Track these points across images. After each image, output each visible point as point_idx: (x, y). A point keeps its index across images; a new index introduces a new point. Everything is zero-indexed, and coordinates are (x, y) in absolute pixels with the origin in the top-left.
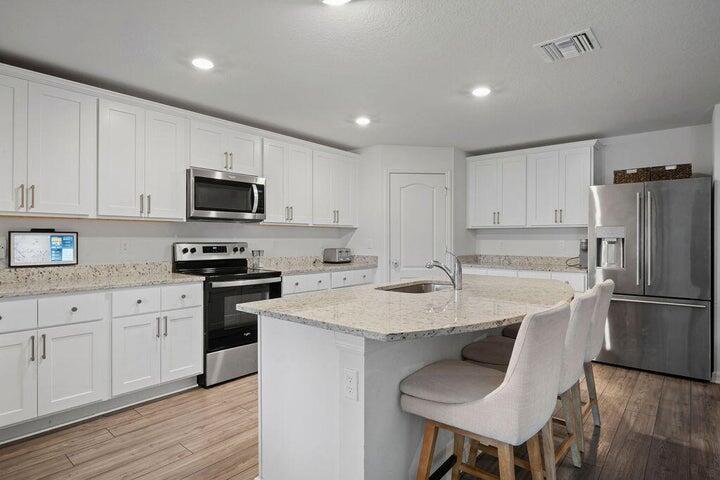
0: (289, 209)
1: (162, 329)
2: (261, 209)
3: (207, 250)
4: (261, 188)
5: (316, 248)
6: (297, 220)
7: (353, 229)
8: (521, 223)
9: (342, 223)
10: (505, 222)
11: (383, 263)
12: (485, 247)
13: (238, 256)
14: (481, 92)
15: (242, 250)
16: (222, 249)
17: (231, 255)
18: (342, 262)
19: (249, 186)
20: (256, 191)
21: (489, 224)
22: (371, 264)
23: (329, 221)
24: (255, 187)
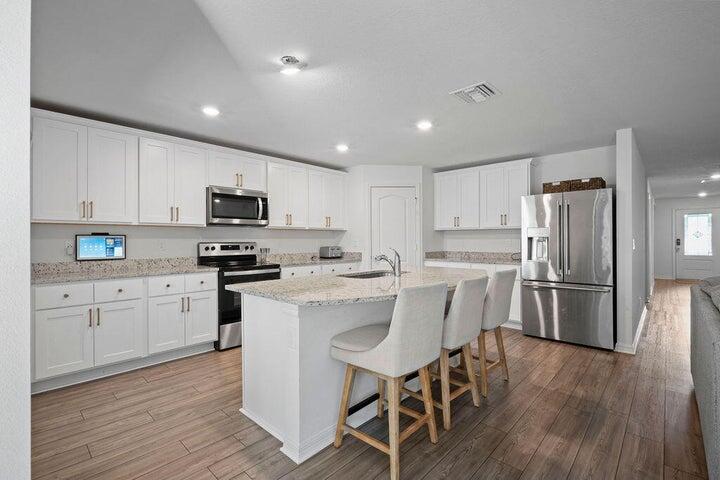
0: (289, 217)
1: (186, 306)
2: (265, 216)
3: (223, 248)
4: (265, 200)
5: (313, 247)
6: (296, 224)
7: (343, 232)
8: (477, 227)
9: (333, 226)
10: (464, 225)
11: (366, 257)
12: (450, 245)
13: (249, 252)
14: (425, 126)
15: (252, 248)
16: (236, 248)
17: (243, 252)
18: (334, 258)
19: (255, 199)
20: (260, 203)
21: (451, 226)
22: (357, 258)
23: (322, 225)
24: (260, 200)
